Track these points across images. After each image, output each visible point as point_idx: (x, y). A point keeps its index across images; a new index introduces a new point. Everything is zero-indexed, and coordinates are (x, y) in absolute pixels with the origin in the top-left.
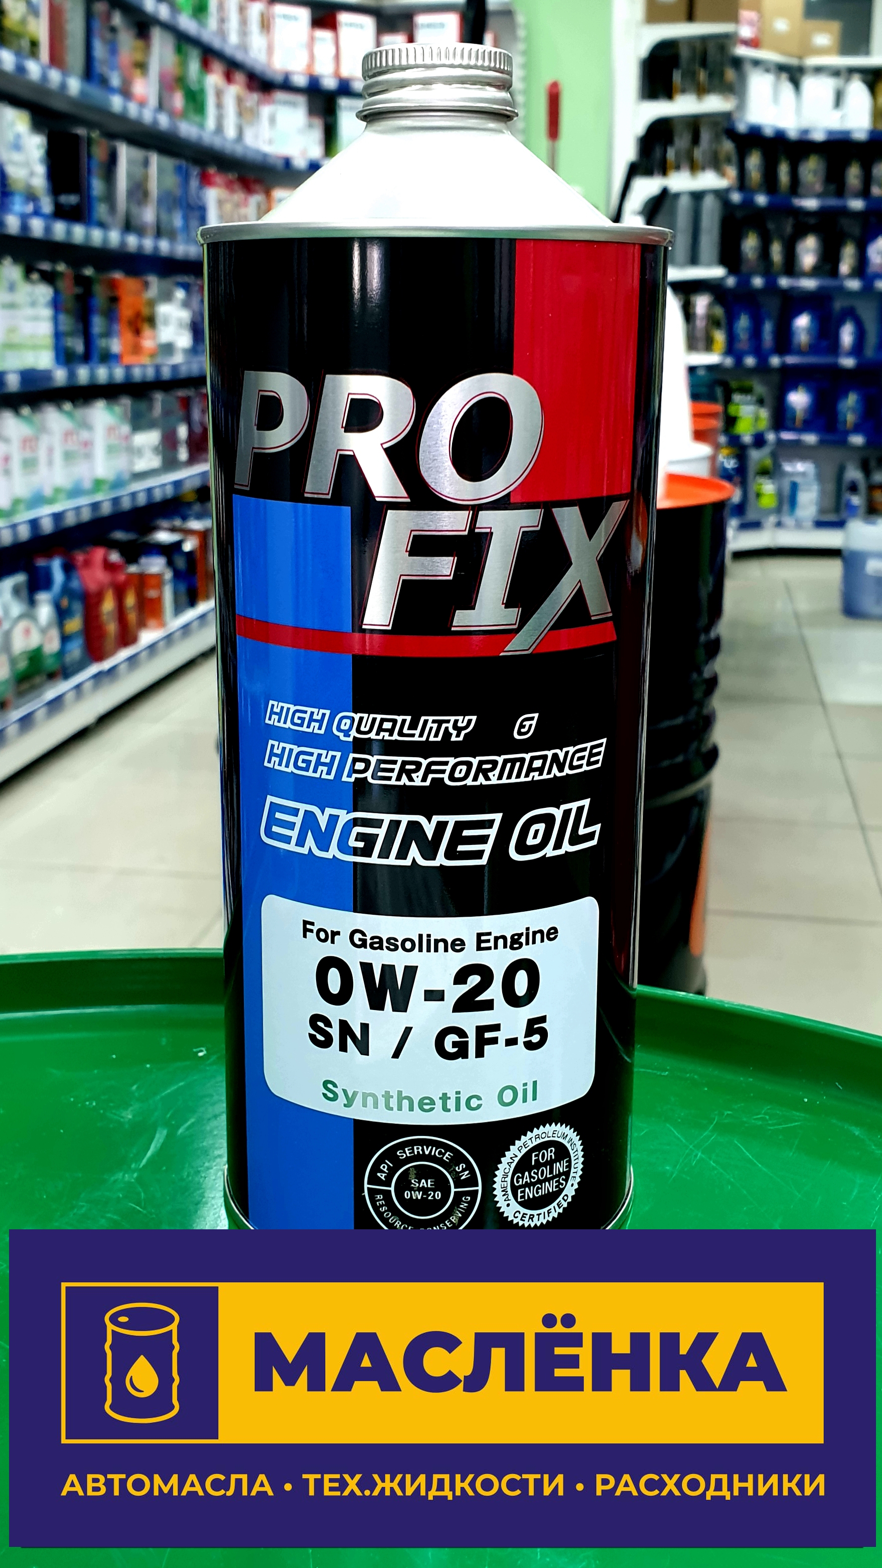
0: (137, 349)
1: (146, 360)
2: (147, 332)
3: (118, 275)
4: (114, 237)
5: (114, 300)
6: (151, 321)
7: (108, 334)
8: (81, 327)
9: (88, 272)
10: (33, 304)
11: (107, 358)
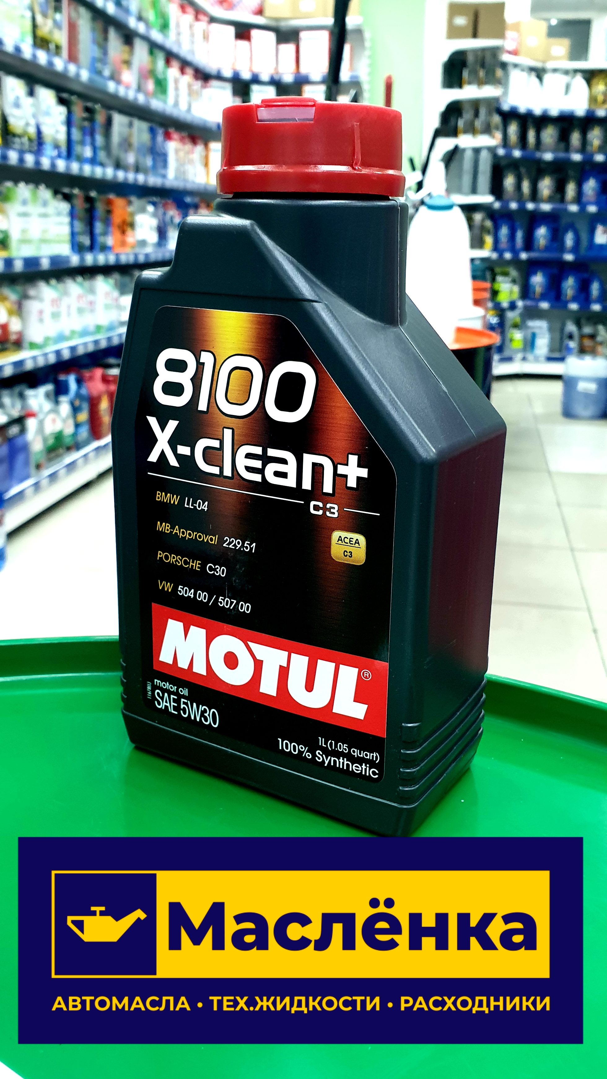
0: (123, 244)
1: (128, 250)
2: (129, 232)
3: (112, 196)
4: (109, 172)
5: (109, 212)
6: (132, 225)
7: (105, 233)
8: (88, 228)
9: (93, 194)
10: (59, 214)
11: (104, 248)
